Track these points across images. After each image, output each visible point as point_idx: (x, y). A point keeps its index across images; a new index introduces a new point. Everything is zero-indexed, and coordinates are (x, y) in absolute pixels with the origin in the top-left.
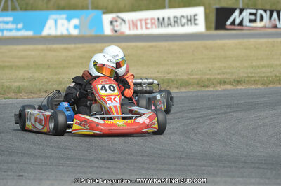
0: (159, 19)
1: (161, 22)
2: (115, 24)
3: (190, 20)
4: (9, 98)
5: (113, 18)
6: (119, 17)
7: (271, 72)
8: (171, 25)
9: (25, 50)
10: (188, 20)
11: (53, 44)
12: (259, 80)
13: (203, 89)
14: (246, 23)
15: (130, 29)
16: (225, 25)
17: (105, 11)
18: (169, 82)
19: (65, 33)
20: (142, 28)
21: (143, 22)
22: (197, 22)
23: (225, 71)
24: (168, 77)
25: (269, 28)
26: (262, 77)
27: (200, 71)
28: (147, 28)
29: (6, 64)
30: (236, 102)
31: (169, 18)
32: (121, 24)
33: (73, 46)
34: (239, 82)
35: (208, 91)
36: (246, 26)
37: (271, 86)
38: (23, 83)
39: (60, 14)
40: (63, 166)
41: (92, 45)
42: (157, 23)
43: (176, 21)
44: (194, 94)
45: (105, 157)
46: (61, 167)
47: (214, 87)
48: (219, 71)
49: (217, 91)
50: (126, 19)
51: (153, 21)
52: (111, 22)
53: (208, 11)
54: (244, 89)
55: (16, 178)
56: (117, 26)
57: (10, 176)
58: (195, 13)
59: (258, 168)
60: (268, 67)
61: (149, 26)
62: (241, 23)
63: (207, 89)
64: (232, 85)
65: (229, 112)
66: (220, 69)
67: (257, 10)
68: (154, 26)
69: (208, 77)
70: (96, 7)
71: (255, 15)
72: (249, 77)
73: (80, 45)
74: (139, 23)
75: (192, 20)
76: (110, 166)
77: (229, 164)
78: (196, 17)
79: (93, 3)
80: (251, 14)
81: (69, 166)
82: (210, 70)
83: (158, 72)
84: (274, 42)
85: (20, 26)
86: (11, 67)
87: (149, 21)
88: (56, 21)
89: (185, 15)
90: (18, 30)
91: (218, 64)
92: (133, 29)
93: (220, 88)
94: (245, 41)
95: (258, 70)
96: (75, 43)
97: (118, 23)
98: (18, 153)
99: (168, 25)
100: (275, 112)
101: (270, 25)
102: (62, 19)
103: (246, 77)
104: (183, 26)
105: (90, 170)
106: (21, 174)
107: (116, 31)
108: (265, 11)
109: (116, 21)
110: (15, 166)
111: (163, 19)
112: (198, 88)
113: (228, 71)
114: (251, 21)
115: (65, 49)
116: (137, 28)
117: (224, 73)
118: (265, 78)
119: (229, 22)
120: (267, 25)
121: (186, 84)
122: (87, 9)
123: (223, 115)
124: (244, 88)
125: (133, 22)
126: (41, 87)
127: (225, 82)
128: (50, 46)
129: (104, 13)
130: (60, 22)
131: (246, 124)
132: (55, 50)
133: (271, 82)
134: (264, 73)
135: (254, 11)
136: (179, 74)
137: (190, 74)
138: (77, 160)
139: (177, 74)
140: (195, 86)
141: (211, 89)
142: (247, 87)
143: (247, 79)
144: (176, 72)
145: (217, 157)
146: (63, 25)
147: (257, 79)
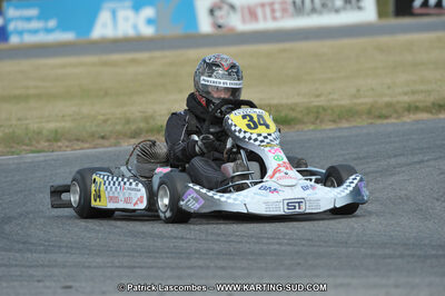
0: (294, 3)
1: (299, 7)
2: (218, 13)
3: (350, 1)
4: (39, 152)
5: (215, 4)
6: (224, 2)
8: (316, 10)
9: (64, 66)
10: (346, 1)
13: (379, 122)
15: (244, 21)
16: (411, 7)
18: (318, 112)
19: (131, 33)
20: (265, 19)
21: (268, 10)
22: (361, 4)
23: (415, 88)
24: (317, 102)
27: (372, 89)
28: (274, 18)
29: (32, 92)
30: (439, 142)
33: (145, 55)
34: (441, 107)
35: (388, 124)
38: (63, 124)
40: (141, 267)
42: (291, 8)
43: (325, 4)
44: (365, 131)
45: (213, 250)
46: (138, 270)
47: (399, 117)
48: (406, 89)
49: (405, 123)
50: (237, 5)
51: (285, 6)
52: (212, 12)
55: (60, 291)
56: (222, 17)
57: (49, 288)
61: (278, 14)
62: (439, 4)
63: (385, 121)
64: (431, 112)
65: (428, 161)
68: (286, 14)
69: (387, 99)
73: (157, 54)
74: (259, 12)
75: (352, 1)
76: (223, 264)
77: (434, 252)
81: (152, 267)
82: (389, 88)
83: (298, 95)
85: (52, 23)
86: (39, 97)
87: (277, 7)
88: (114, 13)
90: (48, 31)
91: (403, 78)
92: (251, 21)
93: (409, 118)
96: (150, 50)
97: (224, 12)
98: (60, 247)
99: (312, 11)
102: (125, 8)
104: (337, 11)
106: (69, 284)
107: (220, 27)
109: (220, 8)
110: (56, 271)
111: (303, 1)
112: (370, 121)
113: (422, 87)
115: (133, 61)
116: (256, 19)
117: (413, 93)
119: (418, 3)
121: (349, 113)
123: (418, 166)
125: (249, 7)
126: (94, 129)
128: (105, 58)
130: (122, 14)
136: (336, 97)
137: (355, 96)
138: (164, 255)
139: (331, 96)
140: (364, 117)
141: (393, 121)
144: (330, 93)
145: (412, 240)
146: (127, 19)
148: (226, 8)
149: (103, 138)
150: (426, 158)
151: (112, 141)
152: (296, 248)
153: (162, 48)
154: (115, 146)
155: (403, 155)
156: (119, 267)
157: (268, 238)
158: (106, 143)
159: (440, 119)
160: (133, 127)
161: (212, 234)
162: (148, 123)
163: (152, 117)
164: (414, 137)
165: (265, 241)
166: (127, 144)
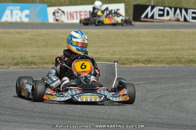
0: (90, 12)
2: (57, 14)
5: (55, 10)
6: (60, 10)
7: (174, 55)
11: (9, 28)
12: (164, 61)
13: (122, 66)
14: (156, 17)
15: (68, 19)
16: (140, 18)
17: (49, 4)
19: (19, 20)
20: (77, 18)
21: (78, 14)
23: (138, 52)
25: (173, 21)
26: (167, 58)
27: (120, 52)
28: (81, 18)
30: (146, 77)
32: (61, 15)
33: (24, 30)
34: (149, 61)
35: (126, 67)
36: (156, 19)
37: (174, 65)
39: (15, 6)
40: (13, 122)
41: (39, 30)
47: (130, 65)
48: (134, 53)
49: (133, 67)
50: (65, 11)
51: (86, 13)
52: (54, 13)
53: (127, 7)
54: (153, 67)
56: (58, 16)
59: (162, 127)
60: (171, 50)
62: (152, 17)
63: (124, 66)
64: (144, 63)
65: (141, 84)
67: (165, 7)
69: (125, 57)
71: (163, 10)
72: (157, 57)
74: (75, 14)
78: (119, 11)
80: (160, 10)
81: (18, 122)
84: (177, 31)
87: (82, 13)
88: (12, 11)
89: (110, 9)
91: (134, 48)
92: (71, 19)
93: (135, 65)
94: (155, 31)
95: (164, 53)
96: (26, 29)
97: (59, 14)
100: (176, 85)
101: (174, 19)
102: (17, 9)
105: (34, 125)
107: (57, 20)
108: (171, 8)
109: (58, 13)
112: (118, 66)
113: (141, 53)
114: (160, 15)
115: (18, 32)
116: (73, 19)
117: (138, 54)
118: (169, 59)
119: (143, 16)
120: (172, 19)
122: (36, 3)
125: (70, 13)
127: (138, 61)
128: (6, 30)
129: (49, 6)
130: (15, 12)
131: (154, 93)
132: (10, 33)
133: (173, 62)
134: (168, 55)
135: (162, 8)
136: (104, 54)
141: (128, 66)
142: (155, 65)
143: (155, 59)
144: (102, 52)
145: (131, 118)
146: (17, 14)
147: (163, 59)
148: (60, 12)
149: (2, 65)
151: (6, 66)
153: (32, 28)
154: (7, 68)
156: (4, 121)
158: (3, 67)
159: (148, 67)
160: (16, 61)
163: (24, 57)
164: (136, 73)
166: (12, 69)
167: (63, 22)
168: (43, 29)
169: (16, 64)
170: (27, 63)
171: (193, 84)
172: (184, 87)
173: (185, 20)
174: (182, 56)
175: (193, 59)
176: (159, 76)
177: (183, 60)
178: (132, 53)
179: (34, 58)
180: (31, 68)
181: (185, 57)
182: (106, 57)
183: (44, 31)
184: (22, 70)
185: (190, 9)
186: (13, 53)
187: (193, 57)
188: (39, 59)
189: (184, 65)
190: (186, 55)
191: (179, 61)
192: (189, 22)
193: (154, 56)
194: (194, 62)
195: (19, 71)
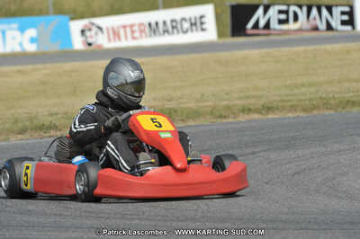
0: (150, 25)
1: (153, 28)
2: (88, 33)
3: (195, 24)
5: (85, 26)
6: (93, 24)
7: (315, 93)
8: (167, 31)
10: (192, 25)
11: (2, 65)
12: (297, 106)
13: (219, 121)
14: (274, 25)
15: (109, 40)
16: (245, 29)
17: (73, 16)
18: (170, 113)
19: (17, 49)
20: (126, 38)
21: (128, 30)
22: (204, 26)
23: (248, 94)
24: (169, 106)
25: (306, 30)
26: (302, 100)
27: (214, 95)
28: (134, 38)
30: (267, 137)
31: (165, 23)
32: (96, 34)
33: (30, 67)
34: (269, 109)
35: (226, 123)
36: (274, 30)
37: (316, 112)
39: (9, 23)
41: (58, 65)
42: (147, 29)
43: (175, 26)
44: (208, 128)
45: (86, 224)
47: (235, 117)
48: (242, 95)
49: (240, 122)
50: (104, 27)
51: (142, 27)
52: (83, 31)
53: (219, 10)
54: (278, 119)
56: (91, 37)
58: (201, 14)
60: (309, 86)
61: (137, 34)
62: (267, 26)
63: (224, 121)
64: (261, 113)
65: (259, 152)
66: (243, 92)
67: (288, 5)
68: (143, 35)
69: (225, 103)
70: (59, 11)
71: (286, 12)
72: (283, 101)
73: (41, 66)
74: (122, 31)
75: (197, 24)
78: (203, 20)
79: (55, 5)
80: (280, 12)
83: (154, 99)
84: (315, 50)
87: (136, 28)
88: (4, 33)
89: (187, 17)
91: (238, 85)
92: (115, 40)
93: (243, 118)
94: (274, 51)
95: (297, 91)
96: (32, 63)
97: (93, 33)
99: (164, 32)
100: (324, 149)
101: (309, 27)
102: (12, 29)
103: (279, 102)
104: (185, 32)
107: (90, 44)
108: (300, 7)
109: (90, 30)
111: (157, 24)
112: (212, 120)
113: (254, 93)
114: (281, 22)
115: (19, 72)
116: (119, 39)
117: (247, 97)
118: (307, 102)
119: (250, 25)
120: (304, 27)
121: (195, 114)
123: (251, 157)
124: (277, 116)
125: (113, 29)
127: (250, 110)
129: (72, 19)
130: (9, 34)
132: (4, 75)
133: (314, 107)
134: (305, 94)
135: (284, 8)
136: (185, 101)
137: (200, 100)
138: (46, 229)
139: (181, 101)
140: (207, 117)
141: (231, 120)
142: (282, 116)
143: (280, 104)
144: (180, 98)
145: (247, 216)
146: (14, 38)
147: (295, 103)
148: (94, 29)
150: (257, 150)
151: (4, 137)
152: (154, 223)
153: (44, 62)
154: (6, 140)
155: (239, 147)
157: (131, 215)
159: (268, 119)
160: (20, 126)
161: (85, 211)
162: (32, 122)
163: (36, 117)
164: (248, 133)
165: (128, 217)
166: (15, 140)
167: (100, 46)
168: (65, 61)
169: (23, 131)
170: (42, 128)
171: (356, 145)
172: (340, 151)
173: (329, 27)
174: (331, 96)
175: (353, 99)
176: (291, 135)
177: (332, 102)
178: (236, 95)
179: (55, 117)
180: (50, 136)
181: (336, 96)
182: (190, 105)
183: (68, 66)
184: (33, 141)
185: (337, 6)
186: (13, 111)
187: (351, 94)
188: (62, 118)
189: (336, 111)
190: (337, 93)
191: (326, 104)
192: (336, 30)
193: (279, 99)
194: (354, 104)
195: (28, 144)
